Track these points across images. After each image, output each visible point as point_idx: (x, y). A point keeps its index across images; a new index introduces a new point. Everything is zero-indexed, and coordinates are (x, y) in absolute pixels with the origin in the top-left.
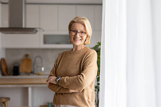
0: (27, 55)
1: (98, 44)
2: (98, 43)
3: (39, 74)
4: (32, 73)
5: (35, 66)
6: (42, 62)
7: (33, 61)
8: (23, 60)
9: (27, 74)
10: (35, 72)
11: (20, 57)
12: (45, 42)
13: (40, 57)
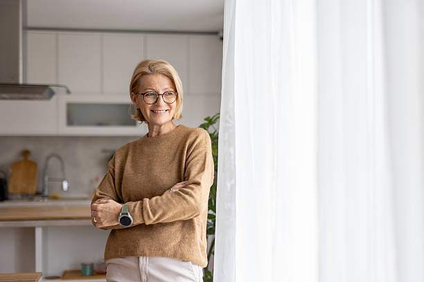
0: (26, 153)
1: (206, 122)
2: (206, 119)
3: (55, 198)
4: (39, 194)
5: (46, 179)
6: (63, 169)
7: (41, 165)
8: (16, 165)
9: (27, 196)
10: (46, 193)
11: (10, 156)
12: (70, 122)
13: (59, 157)
